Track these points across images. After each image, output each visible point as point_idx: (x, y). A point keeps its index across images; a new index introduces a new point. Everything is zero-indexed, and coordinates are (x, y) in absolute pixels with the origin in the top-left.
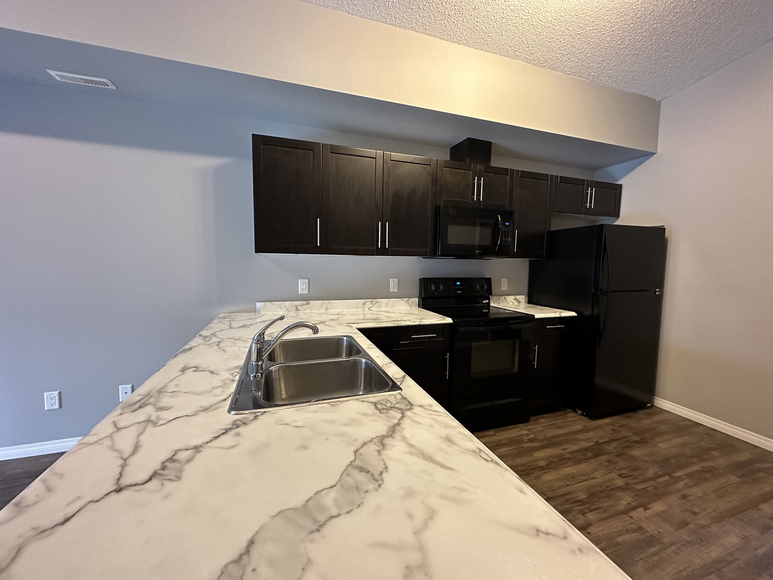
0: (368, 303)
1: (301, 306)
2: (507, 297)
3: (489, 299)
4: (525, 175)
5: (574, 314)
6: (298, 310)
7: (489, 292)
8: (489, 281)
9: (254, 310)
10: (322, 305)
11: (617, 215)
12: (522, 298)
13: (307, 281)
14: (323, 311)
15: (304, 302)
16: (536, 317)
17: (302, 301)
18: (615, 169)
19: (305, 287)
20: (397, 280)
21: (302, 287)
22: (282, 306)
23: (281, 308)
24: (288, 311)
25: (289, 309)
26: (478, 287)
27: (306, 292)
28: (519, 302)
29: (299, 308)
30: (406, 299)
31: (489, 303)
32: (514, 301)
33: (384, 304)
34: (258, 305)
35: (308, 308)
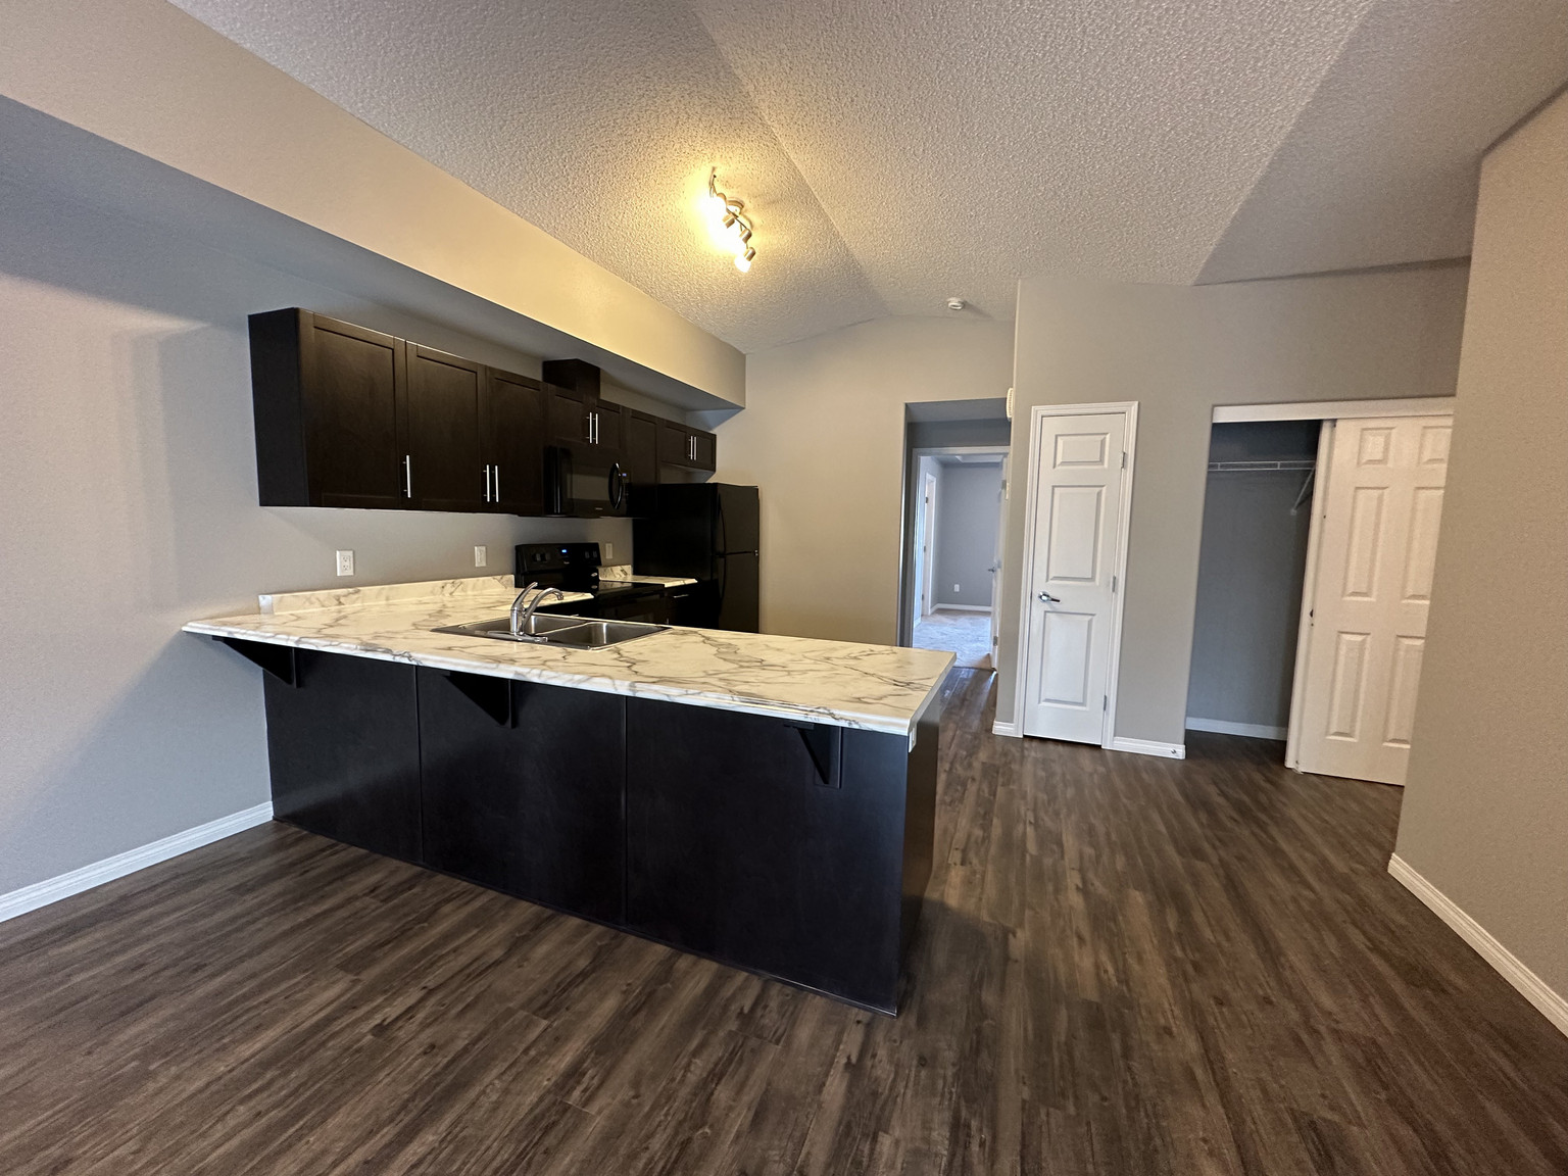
0: (449, 586)
1: (345, 596)
2: (614, 568)
3: (597, 571)
4: (637, 415)
5: (694, 581)
6: (340, 603)
7: (596, 562)
8: (595, 547)
9: (258, 610)
10: (379, 593)
11: (713, 469)
12: (628, 568)
13: (350, 553)
14: (384, 602)
15: (351, 590)
16: (666, 586)
17: (343, 588)
18: (708, 415)
19: (349, 563)
20: (484, 548)
21: (344, 565)
22: (313, 599)
23: (312, 603)
24: (323, 606)
25: (326, 603)
26: (587, 555)
27: (350, 572)
28: (626, 574)
29: (342, 600)
30: (499, 577)
31: (598, 576)
32: (621, 573)
33: (470, 586)
34: (265, 600)
35: (357, 599)
